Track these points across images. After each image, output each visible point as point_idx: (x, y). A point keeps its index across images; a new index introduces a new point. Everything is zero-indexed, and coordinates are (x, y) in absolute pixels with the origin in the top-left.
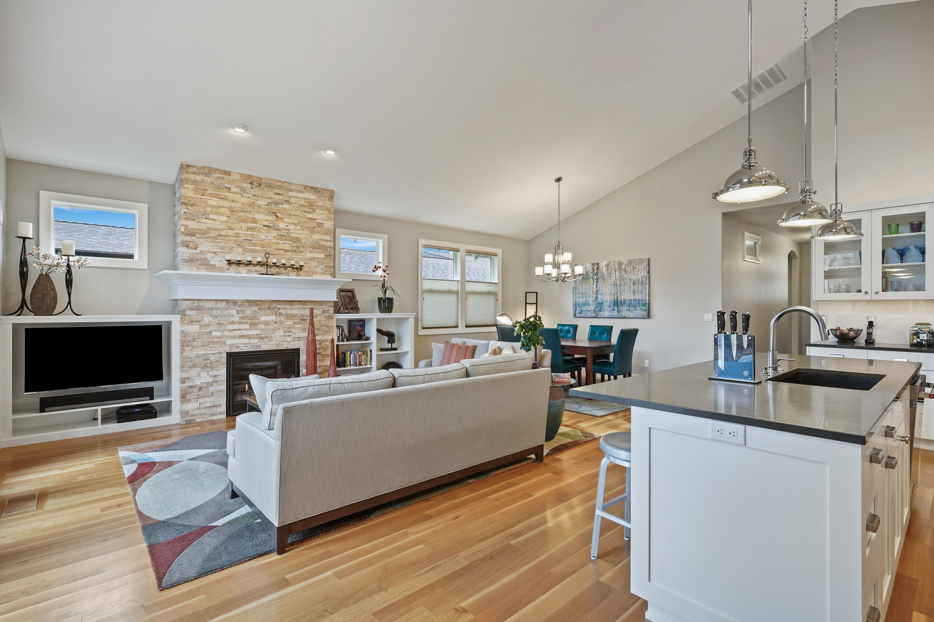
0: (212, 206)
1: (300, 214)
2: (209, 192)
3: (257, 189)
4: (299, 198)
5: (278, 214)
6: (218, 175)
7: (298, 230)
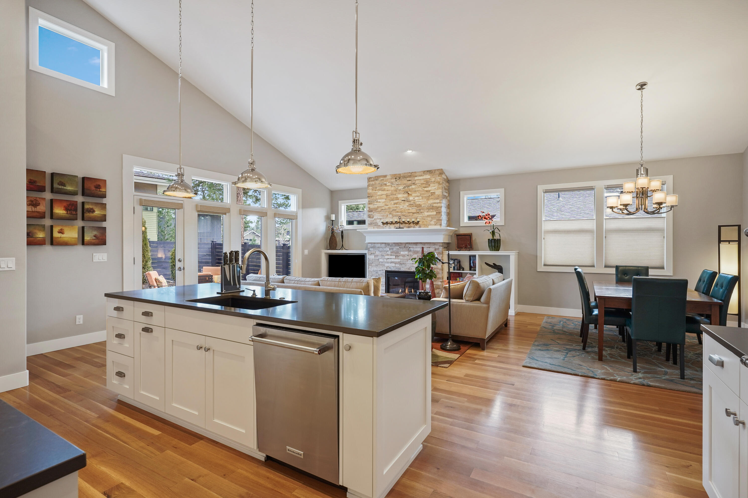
0: (379, 195)
1: (421, 189)
2: (378, 188)
3: (399, 181)
4: (420, 180)
5: (409, 193)
6: (381, 179)
7: (420, 199)
